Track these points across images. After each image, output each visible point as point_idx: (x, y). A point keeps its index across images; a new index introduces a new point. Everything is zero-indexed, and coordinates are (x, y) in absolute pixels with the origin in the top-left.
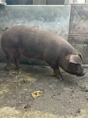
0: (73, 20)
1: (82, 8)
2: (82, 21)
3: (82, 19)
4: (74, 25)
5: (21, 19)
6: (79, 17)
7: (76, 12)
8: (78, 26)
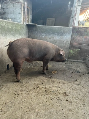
0: (73, 35)
1: (78, 29)
2: (78, 36)
3: (78, 35)
4: (73, 38)
5: (44, 33)
6: (76, 34)
7: (75, 31)
8: (75, 39)
